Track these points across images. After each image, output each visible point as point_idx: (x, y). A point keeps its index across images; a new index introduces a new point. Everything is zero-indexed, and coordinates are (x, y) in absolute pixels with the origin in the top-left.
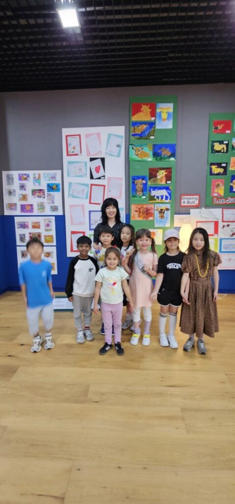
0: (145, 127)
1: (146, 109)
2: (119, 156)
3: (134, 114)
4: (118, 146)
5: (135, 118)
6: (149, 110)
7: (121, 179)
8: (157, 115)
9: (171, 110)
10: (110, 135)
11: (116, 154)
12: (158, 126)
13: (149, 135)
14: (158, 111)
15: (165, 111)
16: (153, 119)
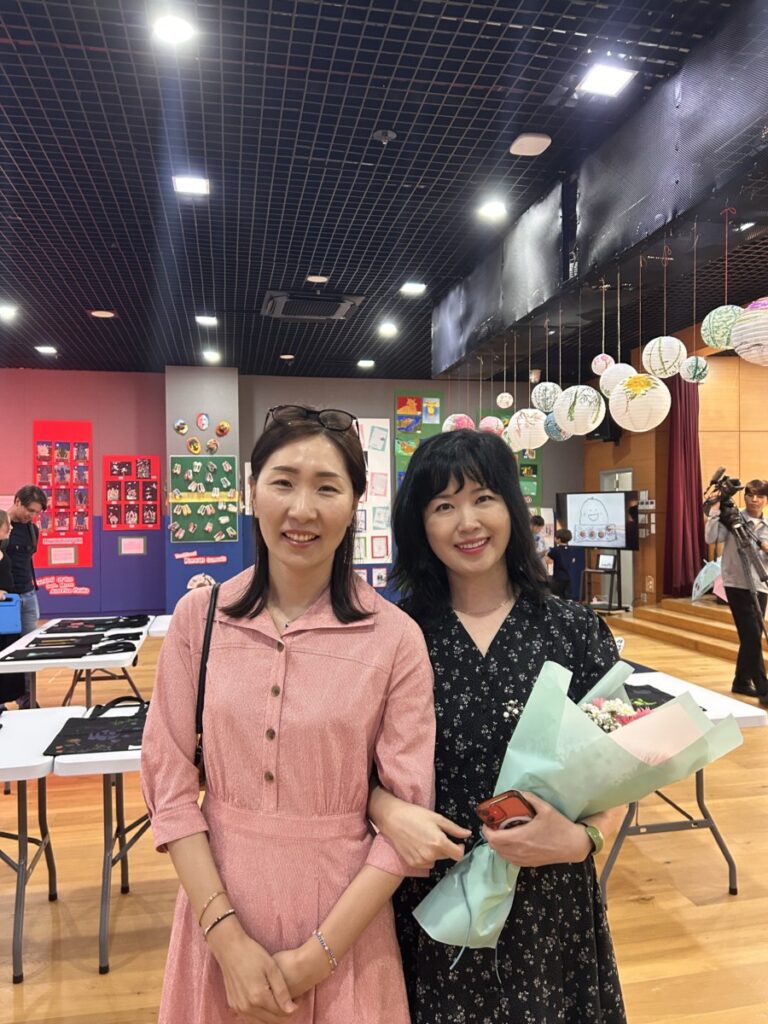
0: (411, 421)
1: (412, 403)
2: (383, 449)
3: (400, 407)
4: (382, 439)
5: (400, 412)
6: (415, 404)
7: (386, 475)
8: (424, 410)
9: (438, 405)
10: (373, 428)
11: (380, 447)
12: (425, 421)
13: (416, 429)
14: (424, 405)
15: (432, 406)
16: (419, 413)
